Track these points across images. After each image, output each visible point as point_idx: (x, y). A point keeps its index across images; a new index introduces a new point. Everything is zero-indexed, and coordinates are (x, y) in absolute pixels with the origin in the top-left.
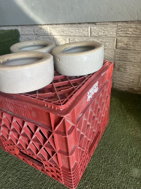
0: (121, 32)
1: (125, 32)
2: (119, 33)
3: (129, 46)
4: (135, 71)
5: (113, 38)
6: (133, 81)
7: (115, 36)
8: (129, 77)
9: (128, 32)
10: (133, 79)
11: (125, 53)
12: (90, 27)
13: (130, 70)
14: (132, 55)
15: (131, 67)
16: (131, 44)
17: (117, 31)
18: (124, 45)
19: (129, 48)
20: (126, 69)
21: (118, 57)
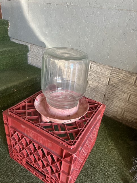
0: (114, 75)
1: (117, 75)
2: (112, 75)
3: (118, 86)
4: (120, 105)
5: (107, 77)
6: (117, 111)
7: (109, 76)
8: (115, 107)
9: (119, 76)
10: (118, 110)
11: (115, 89)
12: (91, 63)
13: (116, 103)
14: (120, 93)
15: (117, 101)
16: (120, 85)
17: (111, 73)
18: (115, 84)
19: (118, 87)
20: (113, 102)
21: (108, 91)
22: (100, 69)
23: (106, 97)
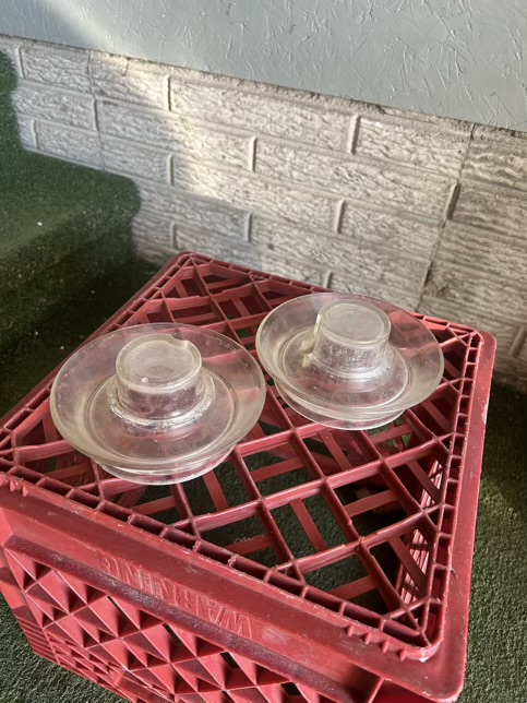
0: (483, 165)
1: (498, 168)
2: (472, 167)
4: (505, 309)
5: (443, 178)
7: (456, 174)
9: (508, 170)
11: (482, 240)
12: (355, 117)
13: (488, 301)
14: (507, 254)
15: (493, 294)
16: (512, 215)
18: (483, 212)
19: (499, 228)
20: (472, 298)
22: (408, 145)
23: (438, 278)
